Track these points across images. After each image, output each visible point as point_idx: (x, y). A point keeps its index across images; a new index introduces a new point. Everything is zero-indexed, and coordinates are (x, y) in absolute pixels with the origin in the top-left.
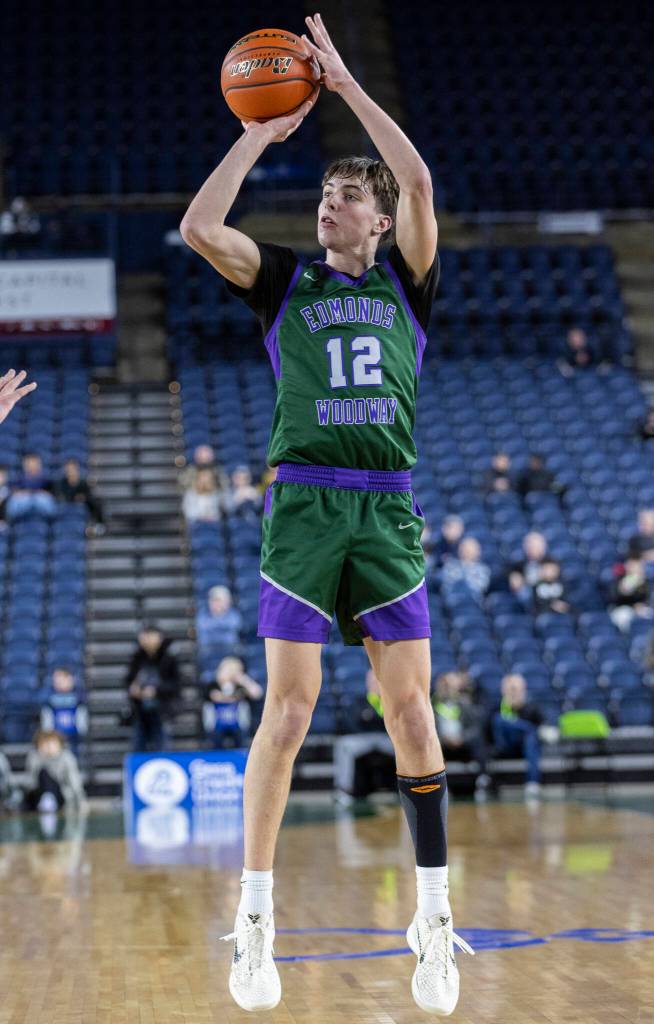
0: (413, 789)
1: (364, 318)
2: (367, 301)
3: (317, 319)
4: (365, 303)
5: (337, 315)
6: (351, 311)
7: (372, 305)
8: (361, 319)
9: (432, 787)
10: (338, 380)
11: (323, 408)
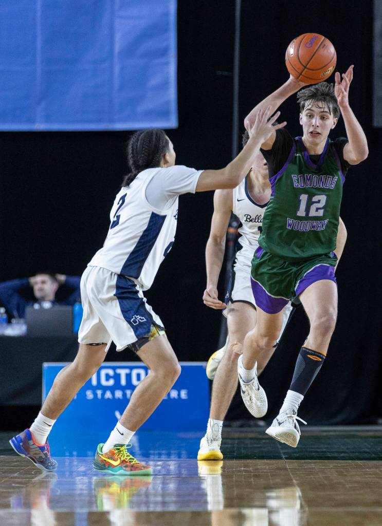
0: (308, 356)
1: (321, 185)
4: (323, 178)
5: (308, 183)
8: (320, 186)
9: (318, 358)
11: (290, 222)
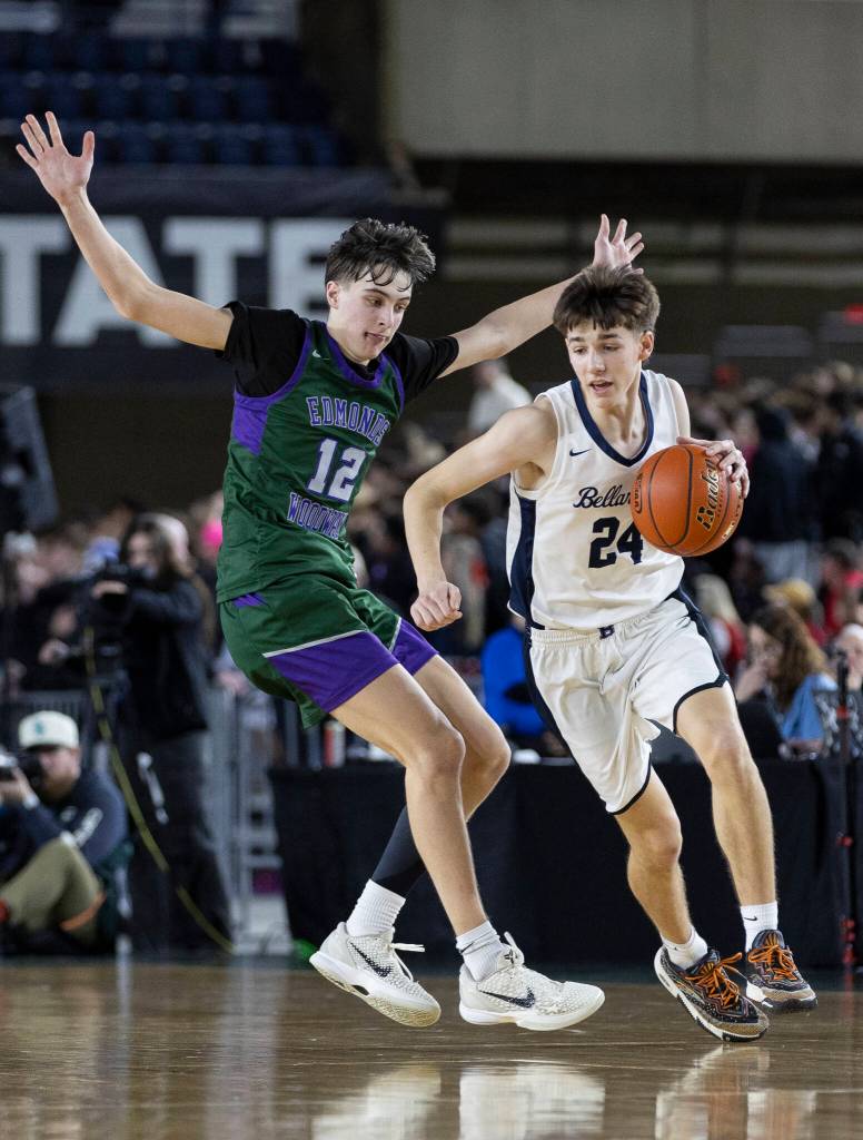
2: (372, 412)
3: (321, 414)
4: (369, 414)
5: (341, 418)
6: (354, 418)
7: (375, 419)
10: (316, 486)
